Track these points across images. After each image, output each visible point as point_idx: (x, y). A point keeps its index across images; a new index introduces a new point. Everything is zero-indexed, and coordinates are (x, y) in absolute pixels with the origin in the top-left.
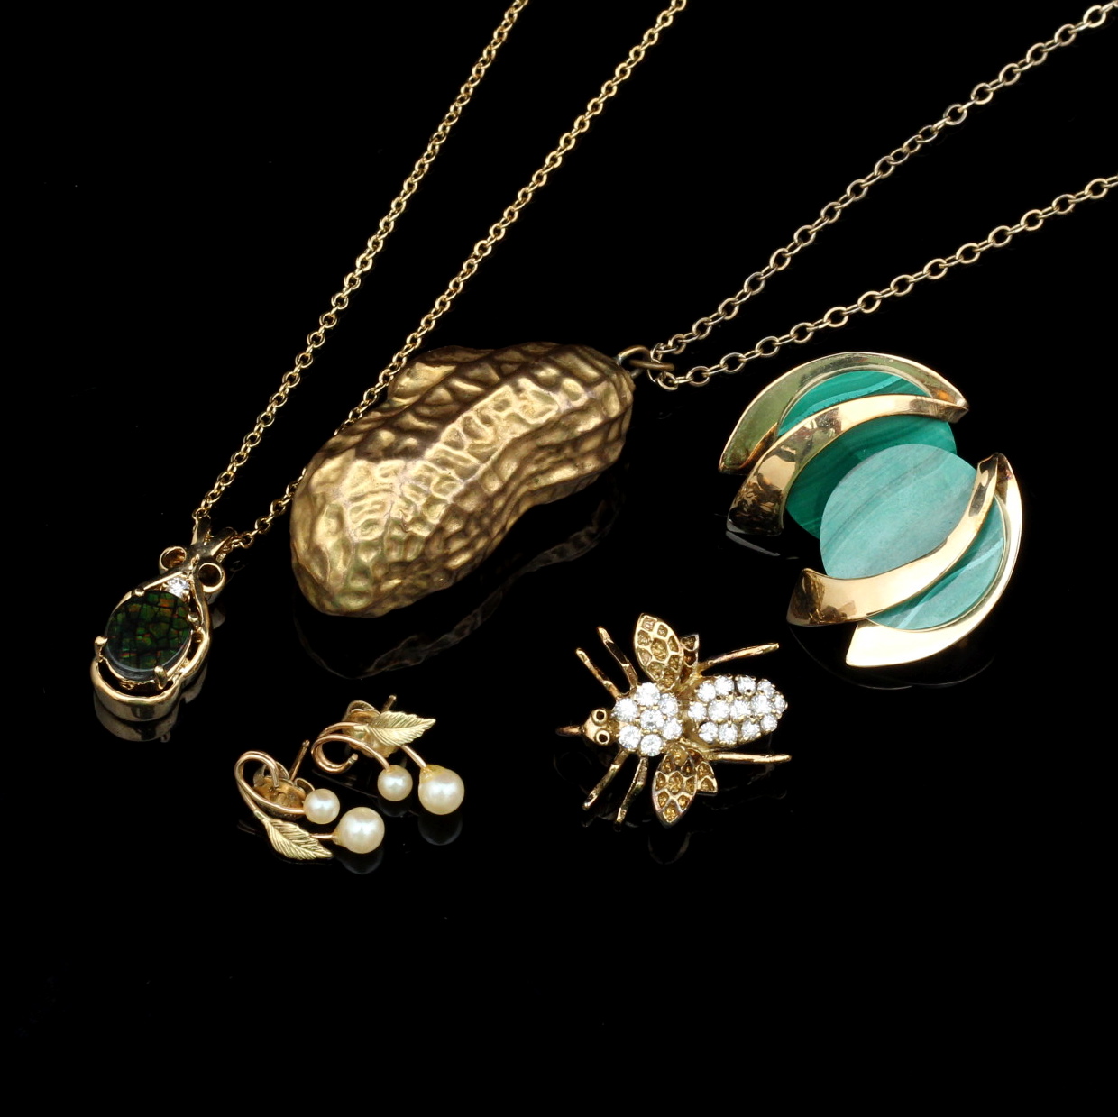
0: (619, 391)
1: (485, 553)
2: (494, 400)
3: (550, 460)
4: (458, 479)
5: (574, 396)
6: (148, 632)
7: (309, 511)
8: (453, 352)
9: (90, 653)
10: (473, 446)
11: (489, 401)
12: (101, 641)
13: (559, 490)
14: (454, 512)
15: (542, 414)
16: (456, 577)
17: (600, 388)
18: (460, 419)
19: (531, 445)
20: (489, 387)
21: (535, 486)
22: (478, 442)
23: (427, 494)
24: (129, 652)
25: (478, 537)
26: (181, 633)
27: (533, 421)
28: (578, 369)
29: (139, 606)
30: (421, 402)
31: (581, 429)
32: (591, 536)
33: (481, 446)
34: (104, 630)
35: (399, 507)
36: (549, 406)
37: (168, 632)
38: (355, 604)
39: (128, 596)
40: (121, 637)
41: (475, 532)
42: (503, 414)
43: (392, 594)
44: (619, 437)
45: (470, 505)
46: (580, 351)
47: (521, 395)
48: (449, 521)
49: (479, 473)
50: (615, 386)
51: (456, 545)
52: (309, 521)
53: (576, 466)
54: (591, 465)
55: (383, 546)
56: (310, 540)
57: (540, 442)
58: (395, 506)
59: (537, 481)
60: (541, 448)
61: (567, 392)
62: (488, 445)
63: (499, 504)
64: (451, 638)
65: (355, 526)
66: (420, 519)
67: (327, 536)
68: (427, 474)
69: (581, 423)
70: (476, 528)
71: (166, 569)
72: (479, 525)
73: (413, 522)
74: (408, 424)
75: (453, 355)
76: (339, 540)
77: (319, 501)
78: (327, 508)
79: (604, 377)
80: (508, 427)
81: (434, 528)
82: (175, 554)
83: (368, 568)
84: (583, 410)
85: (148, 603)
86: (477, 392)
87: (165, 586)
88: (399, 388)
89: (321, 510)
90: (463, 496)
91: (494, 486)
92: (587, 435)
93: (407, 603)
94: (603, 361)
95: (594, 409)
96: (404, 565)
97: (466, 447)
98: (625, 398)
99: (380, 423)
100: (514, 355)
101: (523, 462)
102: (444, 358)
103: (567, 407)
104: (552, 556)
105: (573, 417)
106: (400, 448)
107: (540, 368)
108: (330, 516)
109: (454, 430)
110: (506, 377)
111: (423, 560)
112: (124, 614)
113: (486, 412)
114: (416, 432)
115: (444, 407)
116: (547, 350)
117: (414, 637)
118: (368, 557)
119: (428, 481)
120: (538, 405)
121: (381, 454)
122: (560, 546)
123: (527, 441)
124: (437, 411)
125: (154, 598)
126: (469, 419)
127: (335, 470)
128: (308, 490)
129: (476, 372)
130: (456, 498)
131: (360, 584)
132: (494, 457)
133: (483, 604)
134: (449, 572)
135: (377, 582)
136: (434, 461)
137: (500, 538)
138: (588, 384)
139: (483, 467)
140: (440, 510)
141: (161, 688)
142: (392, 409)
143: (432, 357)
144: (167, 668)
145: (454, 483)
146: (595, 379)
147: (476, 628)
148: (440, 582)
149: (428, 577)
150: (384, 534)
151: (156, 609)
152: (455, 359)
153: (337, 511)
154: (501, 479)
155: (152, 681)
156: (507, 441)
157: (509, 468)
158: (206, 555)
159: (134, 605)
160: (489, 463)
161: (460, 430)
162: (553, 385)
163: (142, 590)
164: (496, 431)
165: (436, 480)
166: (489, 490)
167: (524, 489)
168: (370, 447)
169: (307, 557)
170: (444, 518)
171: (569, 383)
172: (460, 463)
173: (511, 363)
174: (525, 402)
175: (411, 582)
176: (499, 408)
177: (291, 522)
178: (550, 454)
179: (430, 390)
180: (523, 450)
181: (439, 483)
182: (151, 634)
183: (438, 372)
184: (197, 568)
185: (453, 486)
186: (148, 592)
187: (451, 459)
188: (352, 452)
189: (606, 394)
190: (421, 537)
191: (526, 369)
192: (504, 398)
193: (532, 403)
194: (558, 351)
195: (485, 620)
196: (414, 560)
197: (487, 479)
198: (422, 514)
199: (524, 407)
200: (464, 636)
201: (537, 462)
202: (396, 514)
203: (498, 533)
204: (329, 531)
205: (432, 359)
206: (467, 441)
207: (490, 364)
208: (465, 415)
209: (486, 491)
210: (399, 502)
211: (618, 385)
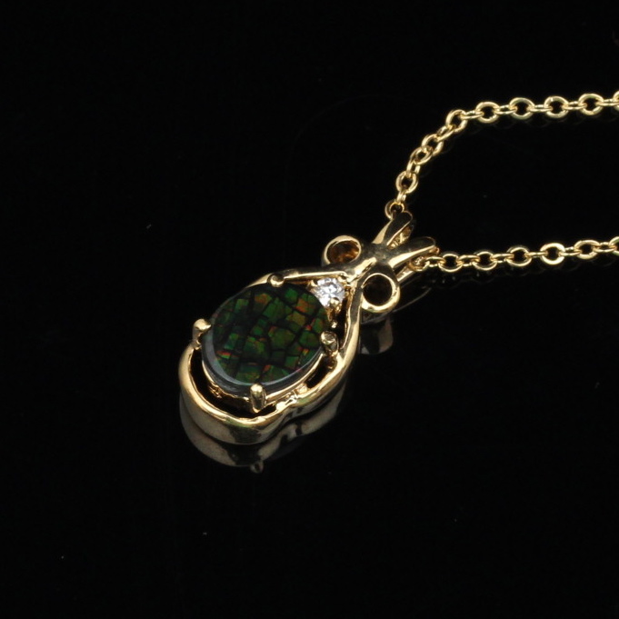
6: (265, 336)
9: (186, 335)
12: (202, 325)
24: (232, 352)
26: (305, 352)
29: (269, 298)
34: (213, 312)
37: (290, 345)
39: (264, 281)
40: (229, 330)
71: (328, 262)
82: (348, 247)
85: (283, 300)
87: (313, 284)
112: (247, 302)
125: (292, 294)
141: (256, 411)
144: (268, 390)
151: (288, 309)
155: (246, 399)
158: (384, 263)
159: (264, 295)
163: (280, 278)
182: (269, 339)
184: (366, 276)
186: (288, 284)
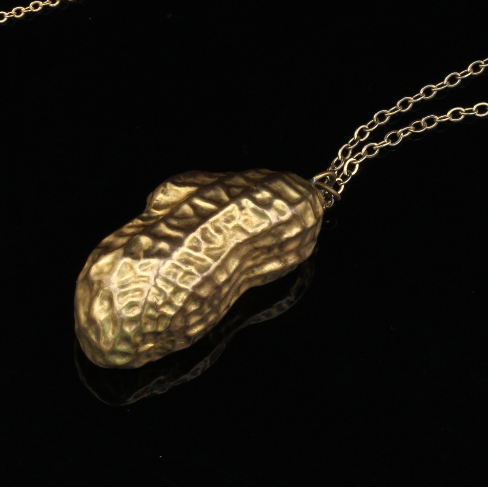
0: (314, 207)
1: (214, 323)
2: (224, 215)
3: (263, 257)
4: (197, 273)
5: (282, 213)
7: (88, 293)
8: (194, 176)
10: (208, 249)
11: (220, 216)
13: (268, 277)
14: (193, 297)
15: (258, 225)
16: (194, 340)
17: (300, 207)
18: (199, 230)
19: (250, 247)
20: (221, 205)
21: (252, 275)
22: (212, 246)
23: (173, 284)
25: (210, 313)
27: (251, 231)
28: (285, 192)
30: (170, 215)
31: (286, 236)
32: (290, 302)
33: (214, 249)
35: (154, 294)
36: (263, 220)
38: (120, 361)
41: (207, 310)
42: (230, 225)
43: (148, 353)
44: (312, 240)
45: (204, 292)
46: (287, 177)
47: (244, 212)
48: (190, 304)
49: (212, 269)
50: (311, 204)
51: (194, 320)
52: (88, 300)
53: (281, 261)
54: (292, 260)
55: (141, 322)
56: (89, 314)
57: (256, 245)
58: (150, 293)
59: (253, 272)
60: (256, 249)
61: (277, 210)
62: (219, 248)
63: (226, 290)
64: (188, 377)
65: (121, 306)
66: (168, 303)
67: (100, 312)
68: (174, 270)
69: (286, 232)
70: (209, 307)
72: (211, 305)
73: (163, 305)
74: (161, 232)
75: (195, 179)
76: (109, 316)
77: (96, 286)
78: (101, 292)
79: (303, 198)
80: (234, 235)
81: (178, 309)
83: (130, 337)
84: (288, 223)
86: (212, 210)
88: (155, 202)
89: (97, 294)
90: (199, 286)
91: (223, 278)
92: (290, 240)
93: (157, 358)
94: (303, 185)
95: (296, 222)
96: (156, 334)
97: (203, 250)
98: (318, 212)
99: (141, 229)
100: (240, 181)
101: (243, 259)
102: (188, 180)
103: (277, 221)
104: (262, 317)
105: (281, 228)
106: (155, 250)
107: (258, 192)
108: (103, 298)
109: (195, 238)
110: (234, 198)
111: (169, 331)
113: (218, 224)
114: (167, 238)
115: (188, 220)
116: (262, 176)
117: (162, 378)
118: (130, 329)
119: (175, 275)
120: (255, 219)
121: (141, 254)
122: (268, 310)
123: (247, 244)
124: (182, 223)
126: (205, 229)
127: (108, 264)
128: (87, 277)
129: (211, 194)
130: (195, 287)
131: (123, 347)
132: (222, 257)
133: (212, 353)
134: (189, 338)
135: (136, 346)
136: (180, 261)
137: (225, 312)
138: (291, 203)
139: (215, 265)
140: (183, 296)
142: (149, 218)
143: (180, 179)
145: (194, 276)
146: (297, 199)
147: (206, 368)
148: (181, 345)
149: (173, 341)
150: (142, 313)
152: (196, 181)
153: (108, 295)
154: (227, 272)
156: (232, 245)
157: (233, 265)
160: (219, 261)
161: (199, 237)
162: (267, 204)
164: (225, 238)
165: (181, 274)
166: (218, 281)
167: (244, 277)
168: (134, 249)
169: (86, 326)
170: (186, 302)
171: (278, 203)
172: (199, 262)
173: (237, 187)
174: (246, 217)
175: (161, 345)
176: (228, 221)
177: (75, 299)
178: (263, 253)
179: (178, 205)
180: (244, 251)
181: (183, 277)
183: (184, 191)
185: (193, 279)
187: (191, 259)
188: (121, 251)
189: (305, 210)
190: (169, 315)
191: (248, 192)
192: (231, 214)
193: (251, 217)
194: (272, 178)
195: (213, 363)
196: (164, 331)
197: (217, 273)
198: (170, 298)
199: (246, 221)
200: (197, 375)
201: (254, 259)
202: (151, 299)
203: (225, 309)
204: (102, 309)
205: (179, 181)
206: (204, 246)
207: (221, 188)
208: (203, 226)
209: (216, 282)
210: (154, 290)
211: (313, 202)
